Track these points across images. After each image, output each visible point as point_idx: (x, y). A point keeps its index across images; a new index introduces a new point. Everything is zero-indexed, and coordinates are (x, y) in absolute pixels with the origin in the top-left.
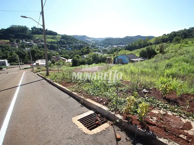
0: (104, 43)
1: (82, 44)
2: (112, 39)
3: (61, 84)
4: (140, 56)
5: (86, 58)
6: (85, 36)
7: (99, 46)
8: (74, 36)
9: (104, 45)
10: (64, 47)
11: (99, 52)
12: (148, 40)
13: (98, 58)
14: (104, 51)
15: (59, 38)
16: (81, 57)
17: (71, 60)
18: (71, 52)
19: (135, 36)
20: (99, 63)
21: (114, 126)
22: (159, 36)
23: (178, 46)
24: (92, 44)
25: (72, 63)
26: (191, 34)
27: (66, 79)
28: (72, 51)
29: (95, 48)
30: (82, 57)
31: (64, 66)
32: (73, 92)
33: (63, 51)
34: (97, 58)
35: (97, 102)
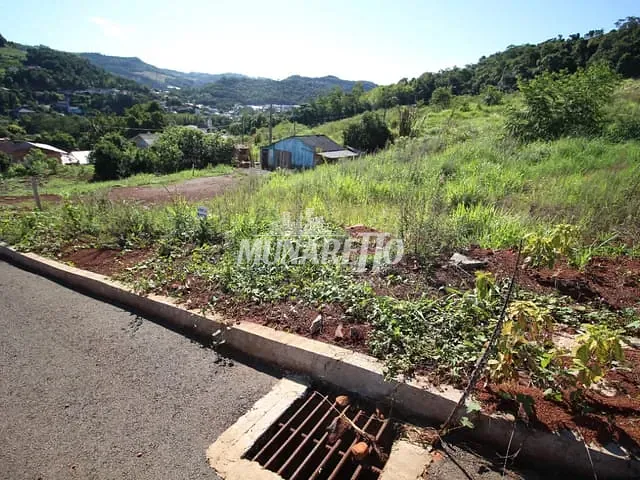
0: (214, 95)
1: (125, 93)
2: (245, 80)
3: (65, 258)
4: (345, 143)
5: (154, 149)
6: (136, 60)
7: (200, 106)
8: (85, 54)
9: (215, 99)
10: (42, 100)
11: (201, 125)
12: (360, 95)
13: (200, 146)
14: (220, 122)
15: (16, 58)
16: (130, 143)
17: (87, 153)
18: (82, 122)
19: (319, 76)
20: (210, 165)
21: (445, 446)
22: (389, 84)
23: (444, 116)
24: (171, 94)
25: (92, 168)
26: (469, 82)
27: (89, 232)
28: (85, 120)
29: (182, 112)
30: (134, 144)
31: (55, 181)
32: (152, 297)
33: (40, 118)
34: (197, 147)
35: (298, 332)
